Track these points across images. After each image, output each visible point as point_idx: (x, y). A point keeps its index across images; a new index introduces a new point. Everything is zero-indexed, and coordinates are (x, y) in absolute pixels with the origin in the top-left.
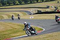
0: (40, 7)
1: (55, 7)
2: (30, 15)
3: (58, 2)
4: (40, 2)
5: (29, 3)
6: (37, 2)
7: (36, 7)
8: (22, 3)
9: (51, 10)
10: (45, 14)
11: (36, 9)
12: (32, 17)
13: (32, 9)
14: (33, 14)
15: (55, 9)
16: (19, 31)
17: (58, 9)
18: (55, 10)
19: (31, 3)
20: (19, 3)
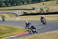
0: (26, 9)
1: (41, 9)
2: (16, 16)
3: (43, 4)
4: (26, 4)
5: (15, 4)
6: (23, 4)
7: (22, 8)
8: (9, 5)
9: (36, 12)
10: (31, 15)
11: (22, 11)
12: (18, 19)
13: (19, 10)
14: (20, 16)
15: (40, 10)
16: (6, 33)
17: (43, 11)
18: (41, 12)
19: (17, 5)
20: (5, 5)
